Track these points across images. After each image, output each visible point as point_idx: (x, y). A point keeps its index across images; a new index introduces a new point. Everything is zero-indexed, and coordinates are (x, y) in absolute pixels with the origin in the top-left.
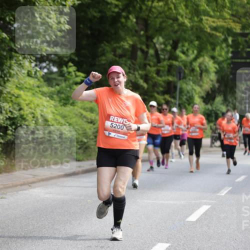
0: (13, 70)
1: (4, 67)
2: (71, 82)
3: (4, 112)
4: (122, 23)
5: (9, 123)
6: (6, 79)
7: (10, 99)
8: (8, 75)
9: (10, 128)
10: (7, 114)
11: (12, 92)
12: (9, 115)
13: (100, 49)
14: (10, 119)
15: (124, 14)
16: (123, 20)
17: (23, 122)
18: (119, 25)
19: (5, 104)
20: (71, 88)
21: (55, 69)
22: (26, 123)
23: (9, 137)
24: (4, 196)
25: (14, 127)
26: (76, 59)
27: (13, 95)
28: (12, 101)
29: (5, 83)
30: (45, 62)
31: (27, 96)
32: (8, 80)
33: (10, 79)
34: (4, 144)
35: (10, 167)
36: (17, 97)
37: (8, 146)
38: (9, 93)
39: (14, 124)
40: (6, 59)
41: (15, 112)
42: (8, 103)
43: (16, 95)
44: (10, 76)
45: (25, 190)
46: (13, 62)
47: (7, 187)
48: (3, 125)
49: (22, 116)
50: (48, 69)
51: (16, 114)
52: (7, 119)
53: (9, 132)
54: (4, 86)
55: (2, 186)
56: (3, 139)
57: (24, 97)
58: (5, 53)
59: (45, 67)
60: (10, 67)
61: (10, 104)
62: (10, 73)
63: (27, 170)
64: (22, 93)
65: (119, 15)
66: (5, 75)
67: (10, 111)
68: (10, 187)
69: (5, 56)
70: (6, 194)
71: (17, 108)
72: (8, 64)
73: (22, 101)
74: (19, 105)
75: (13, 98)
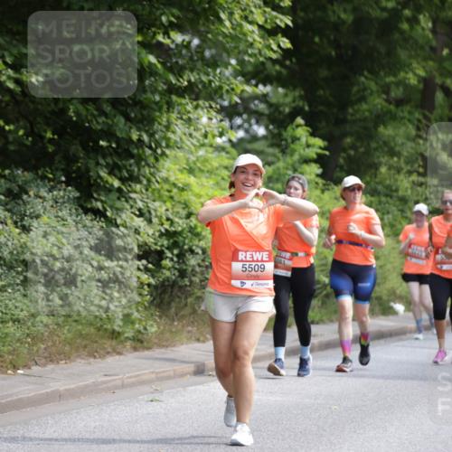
0: (174, 132)
1: (156, 126)
2: (296, 157)
3: (155, 220)
4: (402, 32)
5: (165, 243)
6: (159, 151)
7: (167, 193)
8: (164, 144)
9: (169, 255)
10: (162, 224)
11: (172, 179)
12: (167, 226)
13: (355, 89)
14: (168, 234)
15: (407, 12)
16: (405, 26)
17: (196, 242)
18: (397, 36)
19: (157, 204)
20: (295, 170)
21: (261, 131)
22: (202, 243)
23: (167, 273)
24: (157, 396)
25: (176, 252)
26: (307, 108)
27: (175, 185)
28: (172, 198)
29: (157, 160)
30: (240, 115)
31: (203, 185)
32: (163, 154)
33: (168, 152)
34: (156, 287)
35: (168, 335)
36: (182, 190)
37: (164, 292)
38: (166, 180)
39: (175, 244)
40: (160, 109)
41: (177, 220)
42: (165, 202)
43: (180, 185)
44: (168, 146)
45: (201, 383)
46: (174, 116)
47: (162, 378)
48: (154, 247)
49: (192, 230)
50: (247, 131)
51: (181, 224)
52: (162, 235)
53: (166, 263)
54: (154, 167)
55: (153, 376)
56: (153, 277)
57: (196, 189)
58: (157, 98)
59: (239, 127)
60: (168, 127)
61: (169, 205)
62: (168, 140)
63: (204, 342)
64: (192, 180)
65: (395, 15)
66: (158, 145)
67: (168, 219)
68: (169, 378)
69: (157, 103)
70: (161, 392)
71: (184, 213)
72: (164, 120)
73: (193, 198)
74: (186, 205)
75: (175, 190)
